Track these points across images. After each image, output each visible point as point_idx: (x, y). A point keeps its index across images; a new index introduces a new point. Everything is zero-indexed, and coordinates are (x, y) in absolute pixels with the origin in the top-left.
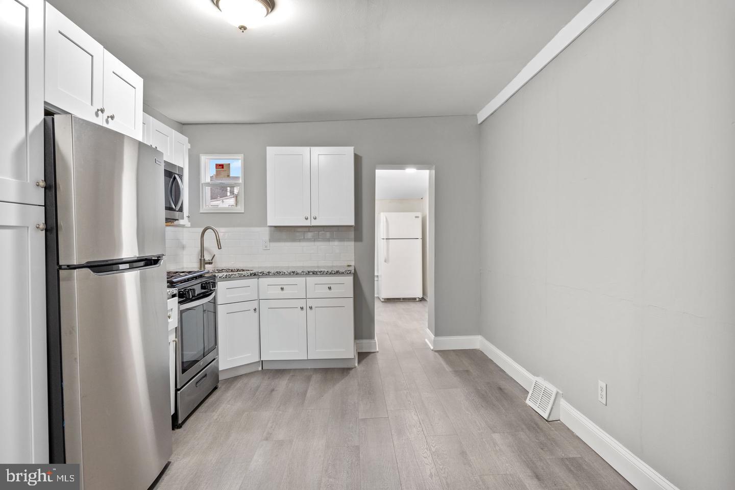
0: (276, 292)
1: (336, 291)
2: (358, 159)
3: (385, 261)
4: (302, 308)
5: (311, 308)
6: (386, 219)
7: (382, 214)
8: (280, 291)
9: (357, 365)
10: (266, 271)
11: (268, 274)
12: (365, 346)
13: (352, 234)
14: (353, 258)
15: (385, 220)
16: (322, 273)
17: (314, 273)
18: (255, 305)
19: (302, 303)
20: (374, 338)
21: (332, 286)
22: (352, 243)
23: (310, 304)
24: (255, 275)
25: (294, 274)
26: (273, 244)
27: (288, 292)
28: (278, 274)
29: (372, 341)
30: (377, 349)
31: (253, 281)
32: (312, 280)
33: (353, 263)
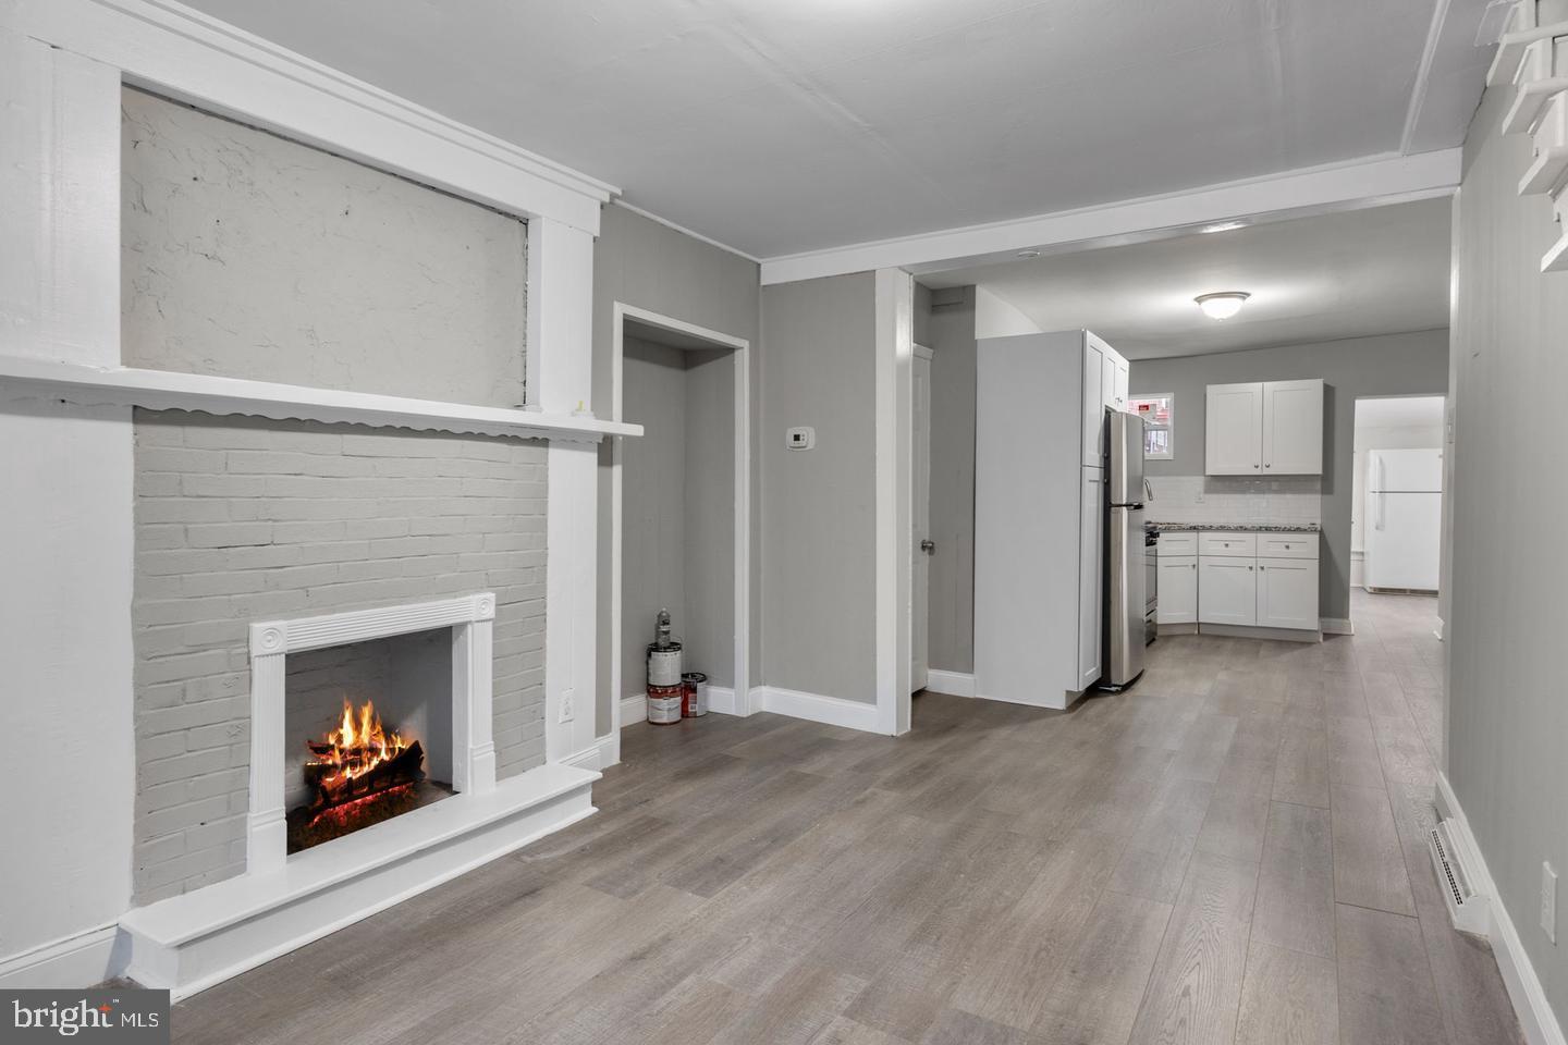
0: (1221, 549)
1: (1295, 550)
2: (1329, 392)
3: (1377, 528)
4: (1251, 568)
5: (1262, 568)
6: (1381, 461)
7: (1372, 451)
8: (1224, 548)
9: (1321, 640)
10: (1207, 525)
11: (1210, 529)
12: (1334, 624)
13: (1318, 486)
14: (1319, 514)
15: (1378, 461)
16: (1277, 530)
17: (1268, 529)
18: (1193, 560)
19: (1251, 562)
20: (1347, 617)
21: (1290, 545)
22: (1319, 496)
23: (1261, 563)
24: (1194, 529)
25: (1242, 529)
26: (1207, 496)
27: (1233, 549)
28: (1222, 529)
29: (1345, 621)
30: (1353, 632)
31: (1193, 535)
32: (1263, 536)
33: (1318, 522)
